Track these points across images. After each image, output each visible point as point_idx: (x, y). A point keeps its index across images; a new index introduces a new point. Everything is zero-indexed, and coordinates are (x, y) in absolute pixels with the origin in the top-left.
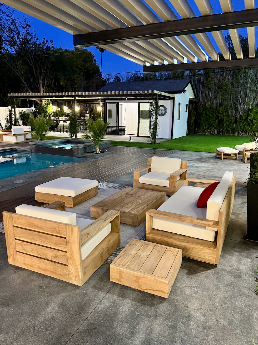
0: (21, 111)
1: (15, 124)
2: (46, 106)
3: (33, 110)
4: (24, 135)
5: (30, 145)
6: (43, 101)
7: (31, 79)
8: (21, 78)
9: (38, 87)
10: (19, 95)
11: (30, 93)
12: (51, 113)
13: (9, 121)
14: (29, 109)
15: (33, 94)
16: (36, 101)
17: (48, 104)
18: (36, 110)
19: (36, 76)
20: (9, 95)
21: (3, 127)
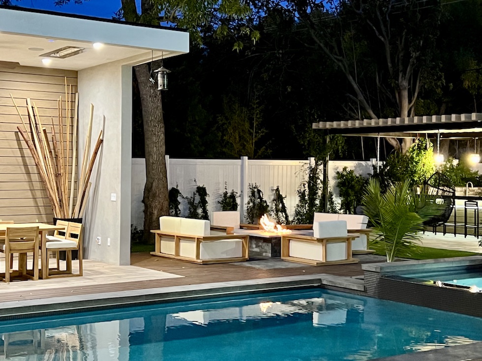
0: (341, 170)
1: (323, 209)
2: (414, 156)
3: (374, 167)
4: (348, 240)
5: (362, 272)
6: (408, 139)
7: (375, 78)
8: (351, 78)
9: (396, 98)
10: (342, 124)
11: (370, 118)
12: (428, 175)
13: (307, 197)
14: (363, 163)
15: (381, 122)
16: (386, 141)
17: (421, 148)
18: (385, 166)
19: (391, 70)
20: (314, 126)
21: (288, 214)
